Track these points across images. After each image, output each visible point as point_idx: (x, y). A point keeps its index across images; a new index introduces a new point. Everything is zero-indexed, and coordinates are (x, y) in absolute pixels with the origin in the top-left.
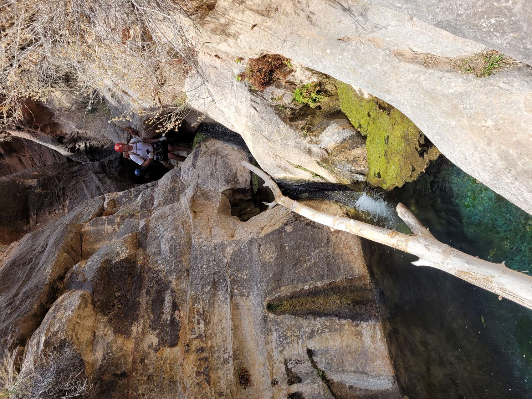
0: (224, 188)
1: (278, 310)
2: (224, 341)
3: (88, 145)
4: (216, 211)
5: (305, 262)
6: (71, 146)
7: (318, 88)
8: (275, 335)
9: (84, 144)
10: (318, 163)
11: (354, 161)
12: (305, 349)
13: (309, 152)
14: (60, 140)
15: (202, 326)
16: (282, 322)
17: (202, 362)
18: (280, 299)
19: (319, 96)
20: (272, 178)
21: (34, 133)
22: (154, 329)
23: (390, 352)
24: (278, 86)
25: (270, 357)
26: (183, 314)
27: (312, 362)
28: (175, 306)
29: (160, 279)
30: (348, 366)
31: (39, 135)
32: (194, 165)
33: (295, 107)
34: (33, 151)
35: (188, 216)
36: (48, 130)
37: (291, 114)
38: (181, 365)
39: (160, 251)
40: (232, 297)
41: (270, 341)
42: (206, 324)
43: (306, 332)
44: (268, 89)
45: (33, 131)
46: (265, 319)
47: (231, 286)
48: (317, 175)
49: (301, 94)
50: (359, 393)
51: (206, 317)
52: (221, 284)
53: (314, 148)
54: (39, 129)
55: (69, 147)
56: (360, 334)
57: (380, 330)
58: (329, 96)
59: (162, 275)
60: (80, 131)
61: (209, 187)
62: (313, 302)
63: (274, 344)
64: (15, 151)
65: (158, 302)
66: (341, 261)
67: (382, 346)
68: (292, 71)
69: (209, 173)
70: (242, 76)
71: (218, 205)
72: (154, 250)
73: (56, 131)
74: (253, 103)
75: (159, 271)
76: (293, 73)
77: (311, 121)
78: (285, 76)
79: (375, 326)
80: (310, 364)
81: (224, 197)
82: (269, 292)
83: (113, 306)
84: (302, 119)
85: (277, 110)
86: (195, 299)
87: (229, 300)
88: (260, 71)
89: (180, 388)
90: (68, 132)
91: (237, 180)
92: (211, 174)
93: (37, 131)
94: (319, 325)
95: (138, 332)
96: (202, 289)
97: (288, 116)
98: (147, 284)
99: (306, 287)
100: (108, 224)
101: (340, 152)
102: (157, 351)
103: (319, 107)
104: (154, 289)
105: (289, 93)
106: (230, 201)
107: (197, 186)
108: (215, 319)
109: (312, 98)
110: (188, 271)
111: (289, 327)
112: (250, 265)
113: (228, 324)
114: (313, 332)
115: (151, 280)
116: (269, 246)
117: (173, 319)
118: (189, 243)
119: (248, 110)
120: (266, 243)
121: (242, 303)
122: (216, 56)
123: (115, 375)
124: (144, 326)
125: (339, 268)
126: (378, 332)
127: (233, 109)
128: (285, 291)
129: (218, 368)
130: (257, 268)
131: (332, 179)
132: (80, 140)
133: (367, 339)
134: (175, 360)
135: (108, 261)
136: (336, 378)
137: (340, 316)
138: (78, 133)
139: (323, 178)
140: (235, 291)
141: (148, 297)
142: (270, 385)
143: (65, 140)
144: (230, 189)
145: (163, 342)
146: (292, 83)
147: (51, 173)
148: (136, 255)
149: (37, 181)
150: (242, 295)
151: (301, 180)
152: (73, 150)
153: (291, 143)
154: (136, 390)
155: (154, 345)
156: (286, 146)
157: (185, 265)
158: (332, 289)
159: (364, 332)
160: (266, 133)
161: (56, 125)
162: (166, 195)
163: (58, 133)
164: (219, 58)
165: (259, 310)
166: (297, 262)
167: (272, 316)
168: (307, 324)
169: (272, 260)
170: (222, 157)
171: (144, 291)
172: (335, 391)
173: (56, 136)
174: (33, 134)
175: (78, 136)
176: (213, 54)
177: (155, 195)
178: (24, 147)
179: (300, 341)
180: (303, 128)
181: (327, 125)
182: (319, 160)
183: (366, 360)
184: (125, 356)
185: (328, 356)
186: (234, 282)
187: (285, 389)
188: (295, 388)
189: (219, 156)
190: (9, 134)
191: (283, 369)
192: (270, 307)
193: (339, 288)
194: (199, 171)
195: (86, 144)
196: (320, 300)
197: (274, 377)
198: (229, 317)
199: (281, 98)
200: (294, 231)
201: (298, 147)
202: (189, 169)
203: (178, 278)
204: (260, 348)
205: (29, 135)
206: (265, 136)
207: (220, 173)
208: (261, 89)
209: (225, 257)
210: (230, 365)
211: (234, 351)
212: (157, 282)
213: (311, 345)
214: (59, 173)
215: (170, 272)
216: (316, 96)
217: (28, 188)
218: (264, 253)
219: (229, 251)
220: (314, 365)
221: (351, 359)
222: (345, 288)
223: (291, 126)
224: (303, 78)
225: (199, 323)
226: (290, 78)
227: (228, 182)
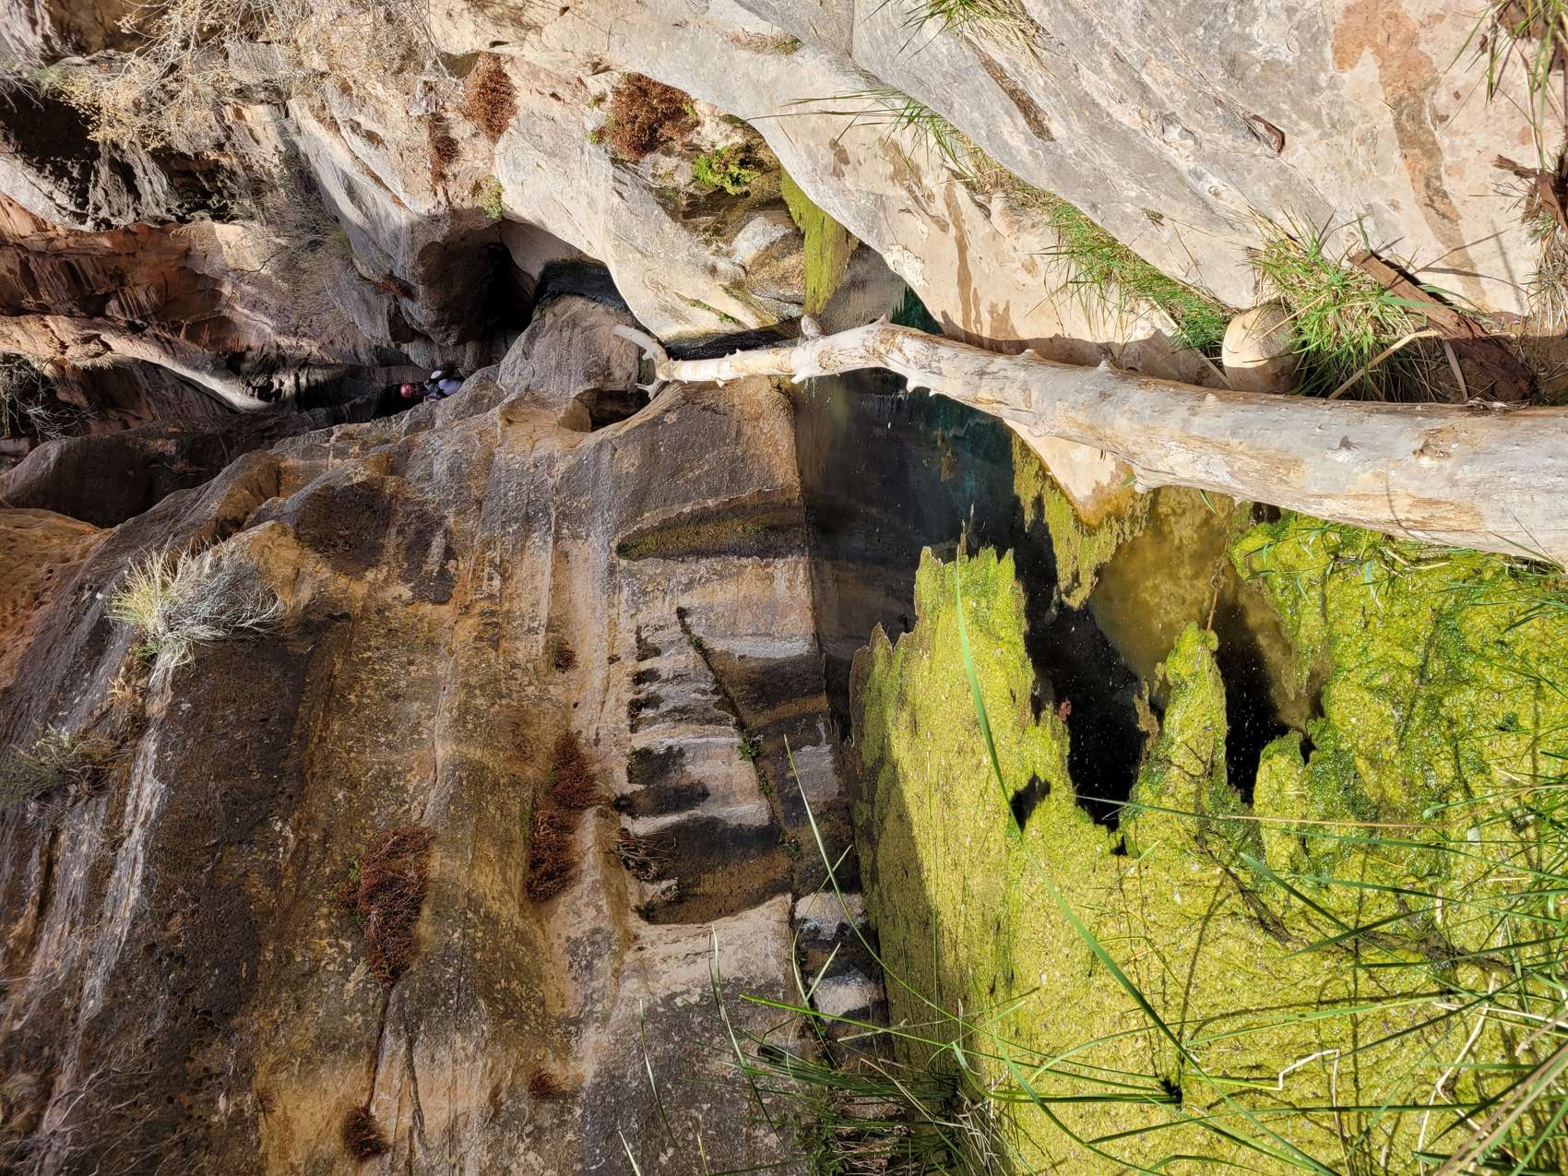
0: (581, 389)
1: (634, 552)
2: (533, 605)
3: (303, 381)
4: (555, 422)
5: (692, 470)
6: (260, 381)
7: (741, 155)
8: (626, 592)
9: (293, 377)
10: (726, 290)
11: (783, 280)
12: (674, 608)
13: (713, 271)
14: (232, 365)
15: (497, 582)
16: (640, 571)
17: (489, 628)
18: (641, 533)
19: (744, 172)
20: (659, 342)
21: (168, 341)
22: (407, 581)
23: (813, 603)
24: (668, 153)
25: (613, 625)
26: (462, 567)
27: (683, 625)
28: (449, 553)
29: (426, 513)
30: (742, 627)
31: (181, 350)
32: (526, 355)
33: (697, 192)
34: (163, 402)
35: (495, 424)
36: (206, 337)
37: (688, 205)
38: (451, 628)
39: (431, 475)
40: (556, 540)
41: (616, 602)
42: (505, 579)
43: (679, 583)
44: (648, 158)
45: (168, 336)
46: (612, 570)
47: (557, 523)
48: (727, 316)
49: (710, 167)
50: (754, 664)
51: (506, 570)
52: (539, 520)
53: (723, 265)
54: (183, 332)
55: (254, 384)
56: (771, 578)
57: (805, 569)
58: (765, 172)
59: (430, 508)
60: (285, 342)
61: (551, 388)
62: (697, 533)
63: (623, 607)
64: (115, 405)
65: (419, 546)
66: (756, 466)
67: (803, 593)
68: (698, 123)
69: (554, 363)
70: (600, 134)
71: (561, 414)
72: (418, 473)
73: (224, 339)
74: (617, 185)
75: (425, 502)
76: (699, 129)
77: (724, 216)
78: (682, 135)
79: (797, 563)
80: (678, 628)
81: (578, 404)
82: (621, 525)
83: (334, 546)
84: (709, 215)
85: (661, 196)
86: (489, 543)
87: (551, 545)
88: (633, 120)
89: (443, 651)
90: (253, 340)
91: (610, 374)
92: (559, 365)
93: (176, 339)
94: (703, 571)
95: (376, 579)
96: (503, 528)
97: (682, 209)
98: (400, 519)
99: (687, 509)
100: (335, 457)
101: (762, 265)
102: (407, 605)
103: (747, 194)
104: (413, 527)
105: (686, 165)
106: (591, 414)
107: (527, 389)
108: (522, 573)
109: (731, 175)
110: (479, 503)
111: (651, 577)
112: (595, 484)
113: (545, 582)
114: (691, 582)
115: (409, 514)
116: (630, 447)
117: (443, 573)
118: (489, 461)
119: (608, 199)
120: (626, 445)
121: (575, 551)
122: (554, 95)
123: (330, 616)
124: (389, 575)
125: (750, 476)
126: (802, 572)
127: (584, 201)
128: (650, 518)
129: (516, 638)
130: (606, 485)
131: (752, 323)
132: (285, 365)
133: (781, 585)
134: (441, 621)
135: (327, 488)
136: (718, 645)
137: (740, 552)
138: (279, 347)
139: (738, 322)
140: (565, 531)
141: (400, 539)
142: (606, 662)
143: (246, 366)
144: (592, 390)
145: (419, 597)
146: (696, 149)
147: (208, 430)
148: (383, 480)
149: (177, 445)
150: (575, 537)
151: (706, 335)
152: (265, 392)
153: (682, 255)
154: (367, 640)
155: (404, 598)
156: (671, 262)
157: (475, 492)
158: (732, 510)
159: (778, 574)
160: (639, 242)
161: (224, 324)
162: (461, 409)
163: (229, 343)
164: (559, 99)
165: (604, 556)
166: (677, 471)
167: (624, 562)
168: (682, 571)
169: (631, 470)
170: (584, 330)
171: (393, 530)
172: (715, 665)
173: (225, 354)
174: (167, 346)
175: (278, 355)
176: (548, 91)
177: (438, 412)
178: (138, 395)
179: (668, 598)
180: (706, 230)
181: (749, 219)
182: (726, 284)
183: (774, 616)
184: (349, 599)
185: (711, 615)
186: (563, 516)
187: (631, 665)
188: (646, 665)
189: (578, 330)
190: (107, 347)
191: (633, 641)
192: (623, 550)
193: (745, 507)
194: (535, 363)
195: (297, 378)
196: (709, 530)
197: (615, 652)
198: (548, 570)
199: (671, 174)
200: (680, 420)
201: (693, 261)
202: (515, 362)
203: (459, 513)
204: (598, 615)
205: (156, 350)
206: (637, 249)
207: (576, 363)
208: (633, 156)
209: (552, 477)
210: (541, 638)
211: (550, 619)
212: (418, 517)
213: (685, 601)
214: (229, 431)
215: (447, 504)
216: (737, 171)
217: (154, 461)
218: (621, 459)
219: (561, 467)
220: (686, 629)
221: (749, 617)
222: (755, 507)
223: (685, 225)
224: (716, 137)
225: (491, 579)
226: (692, 137)
227: (589, 376)
